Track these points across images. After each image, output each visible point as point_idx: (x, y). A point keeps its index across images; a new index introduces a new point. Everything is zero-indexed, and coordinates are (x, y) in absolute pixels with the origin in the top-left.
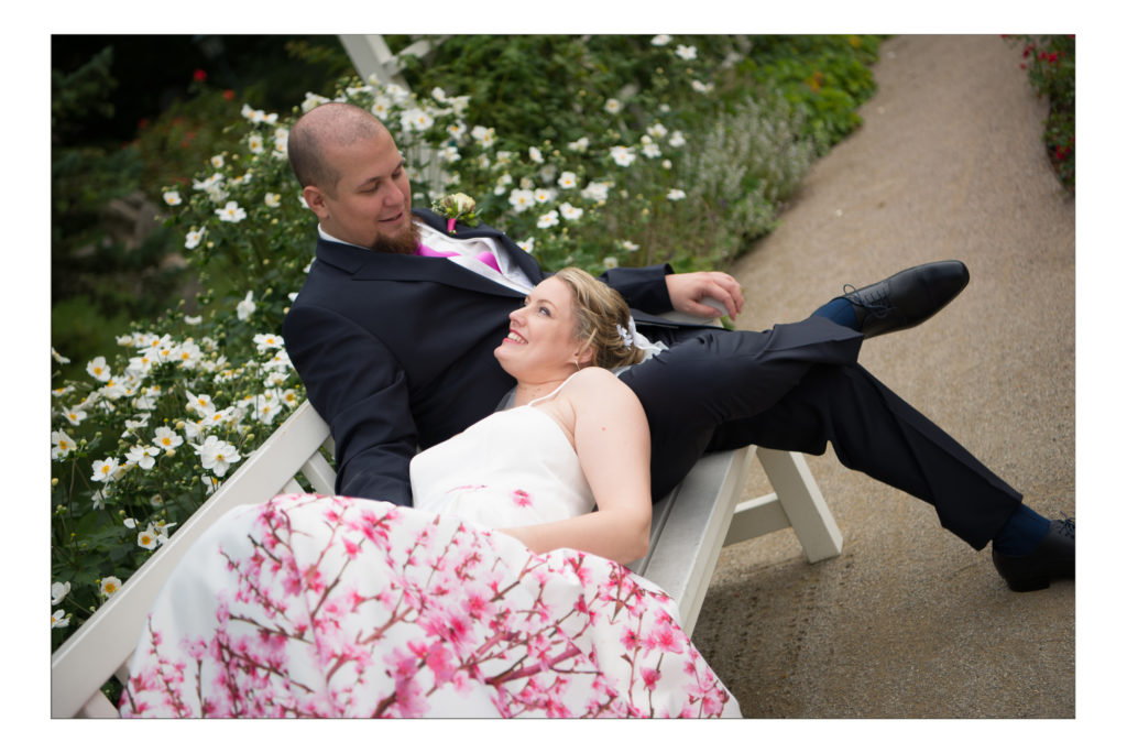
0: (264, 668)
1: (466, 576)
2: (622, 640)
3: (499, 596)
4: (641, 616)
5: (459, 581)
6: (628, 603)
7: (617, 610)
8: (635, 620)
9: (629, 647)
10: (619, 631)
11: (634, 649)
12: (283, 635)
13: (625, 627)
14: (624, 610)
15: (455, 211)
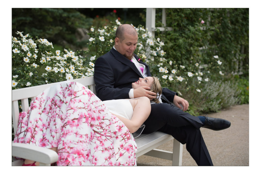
0: (57, 106)
1: (100, 112)
2: (120, 145)
3: (103, 119)
4: (126, 143)
5: (98, 112)
6: (125, 139)
7: (123, 140)
8: (125, 143)
9: (121, 147)
10: (120, 143)
11: (121, 148)
12: (63, 102)
13: (122, 143)
14: (124, 140)
15: (142, 58)
